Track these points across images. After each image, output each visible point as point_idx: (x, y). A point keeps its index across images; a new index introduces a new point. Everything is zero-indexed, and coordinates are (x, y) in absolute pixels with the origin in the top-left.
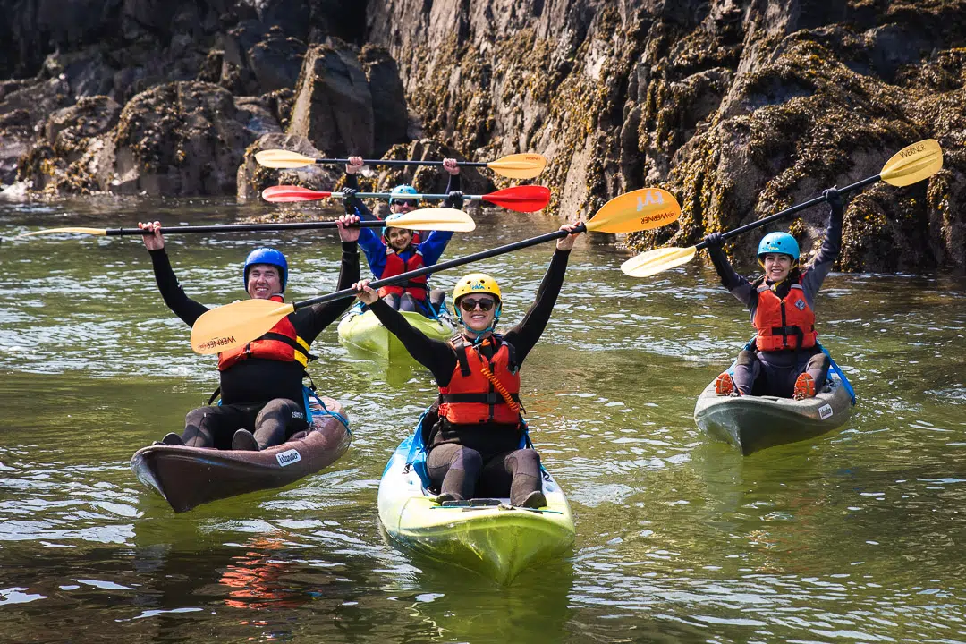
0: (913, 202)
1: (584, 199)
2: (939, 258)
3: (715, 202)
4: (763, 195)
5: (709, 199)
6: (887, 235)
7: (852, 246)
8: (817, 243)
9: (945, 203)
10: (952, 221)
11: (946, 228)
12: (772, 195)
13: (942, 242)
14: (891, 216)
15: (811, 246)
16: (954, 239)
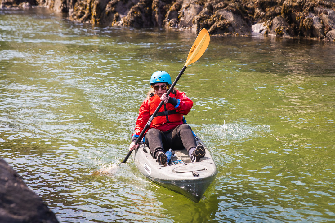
0: (148, 9)
1: (60, 5)
2: (155, 24)
3: (95, 7)
4: (108, 5)
5: (93, 6)
6: (140, 18)
7: (131, 20)
8: (122, 19)
9: (156, 9)
10: (158, 14)
11: (157, 16)
12: (110, 6)
13: (155, 19)
14: (142, 12)
15: (120, 20)
16: (159, 19)
